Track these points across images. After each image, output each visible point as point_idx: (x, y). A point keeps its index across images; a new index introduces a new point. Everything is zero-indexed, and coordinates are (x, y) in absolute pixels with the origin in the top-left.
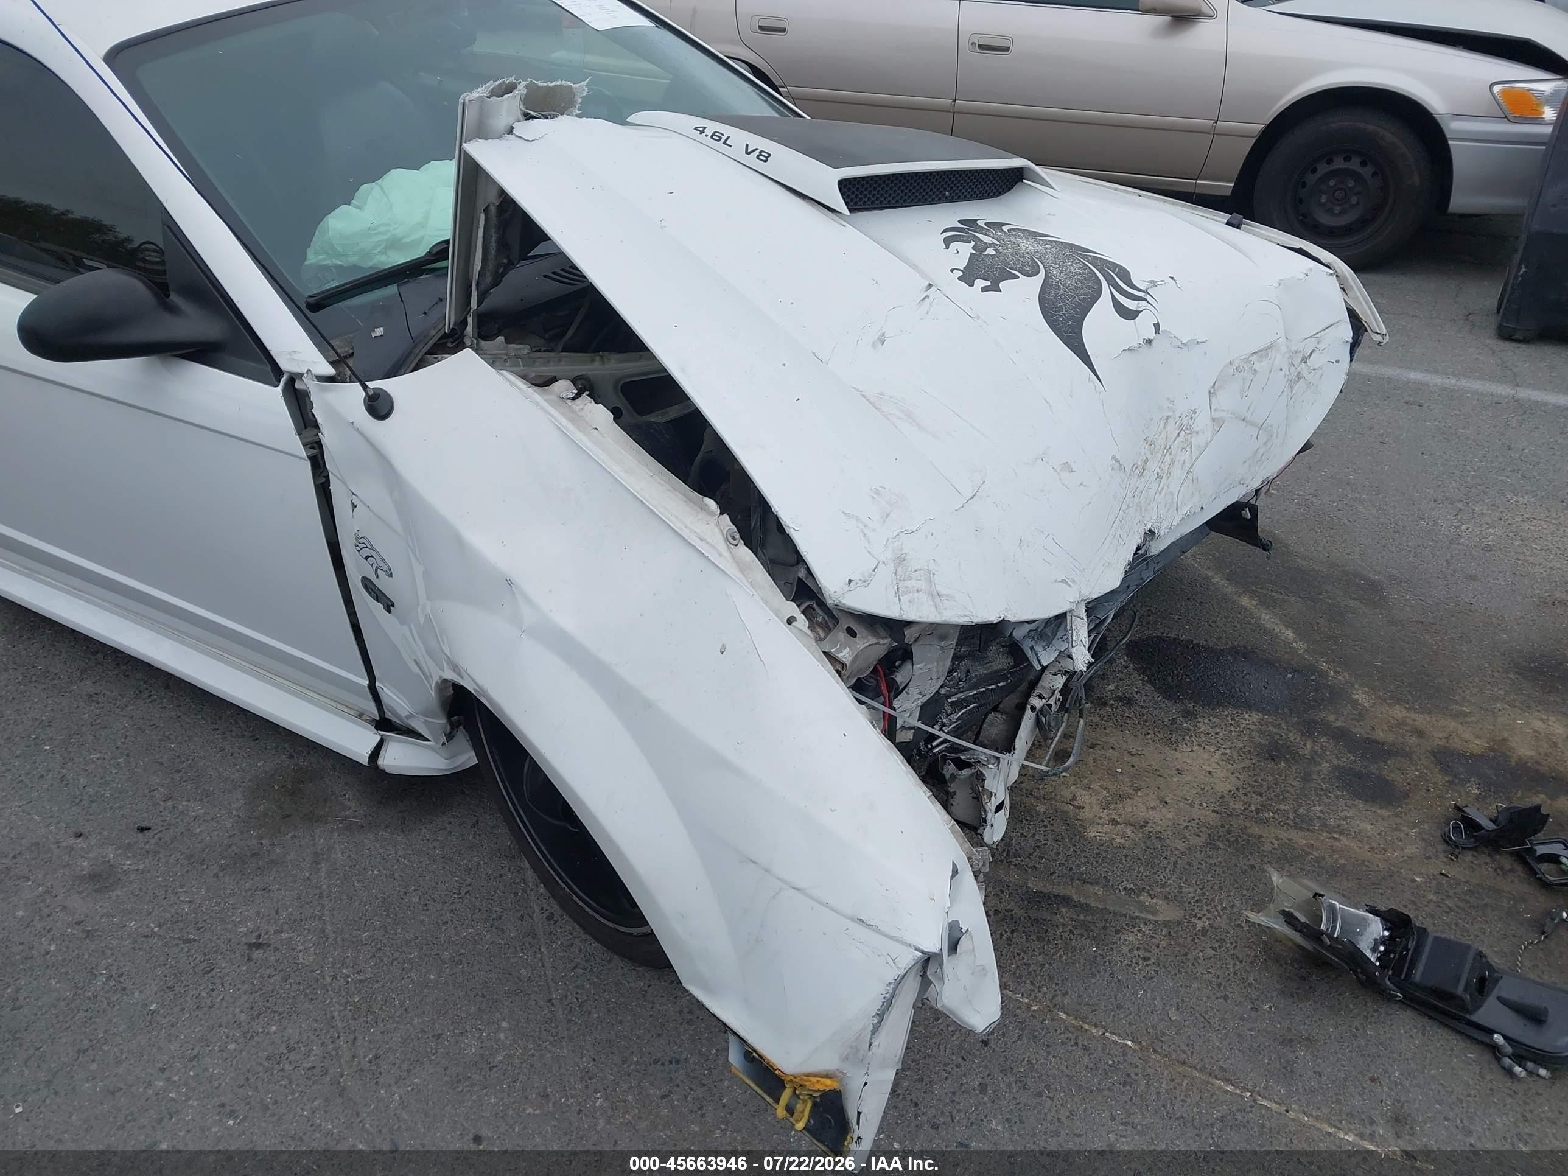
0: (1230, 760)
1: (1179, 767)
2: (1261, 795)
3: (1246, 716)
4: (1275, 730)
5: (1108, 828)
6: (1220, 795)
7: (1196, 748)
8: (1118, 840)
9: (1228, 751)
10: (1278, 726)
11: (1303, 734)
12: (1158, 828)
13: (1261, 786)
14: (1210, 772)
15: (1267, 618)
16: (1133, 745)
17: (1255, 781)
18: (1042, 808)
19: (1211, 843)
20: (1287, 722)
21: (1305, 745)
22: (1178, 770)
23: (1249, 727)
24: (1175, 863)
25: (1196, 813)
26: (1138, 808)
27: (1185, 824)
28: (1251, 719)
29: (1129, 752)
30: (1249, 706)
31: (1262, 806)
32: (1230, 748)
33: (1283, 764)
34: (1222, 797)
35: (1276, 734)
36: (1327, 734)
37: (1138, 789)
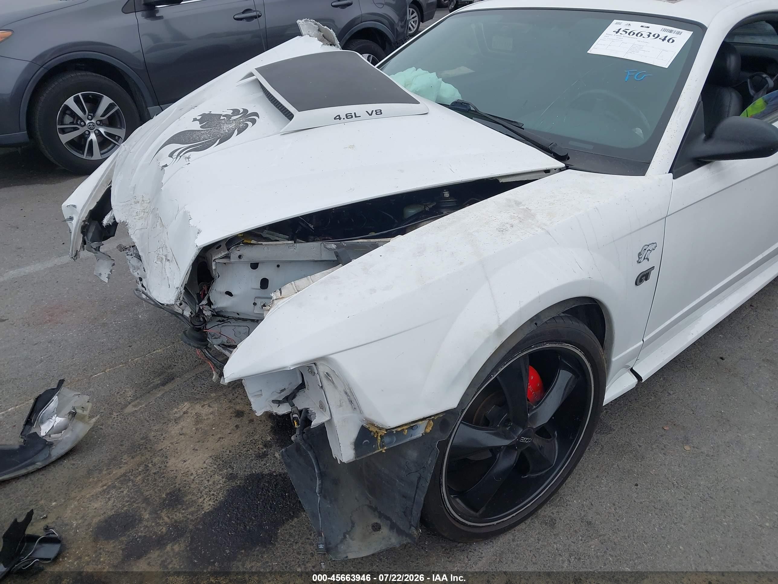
0: (186, 474)
1: (199, 452)
2: (155, 473)
3: (211, 503)
4: (190, 510)
5: (185, 410)
6: (169, 458)
7: (205, 465)
8: (176, 410)
9: (192, 477)
10: (192, 513)
11: (176, 521)
12: (170, 425)
13: (160, 478)
14: (185, 461)
16: (225, 442)
17: (164, 477)
18: (213, 395)
19: (146, 438)
20: (192, 520)
21: (169, 517)
22: (197, 450)
23: (202, 499)
24: (148, 421)
25: (167, 443)
26: (187, 424)
27: (164, 436)
28: (208, 505)
29: (223, 438)
30: (217, 510)
31: (148, 470)
32: (193, 480)
33: (164, 496)
34: (166, 457)
35: (187, 508)
36: (166, 534)
37: (197, 429)
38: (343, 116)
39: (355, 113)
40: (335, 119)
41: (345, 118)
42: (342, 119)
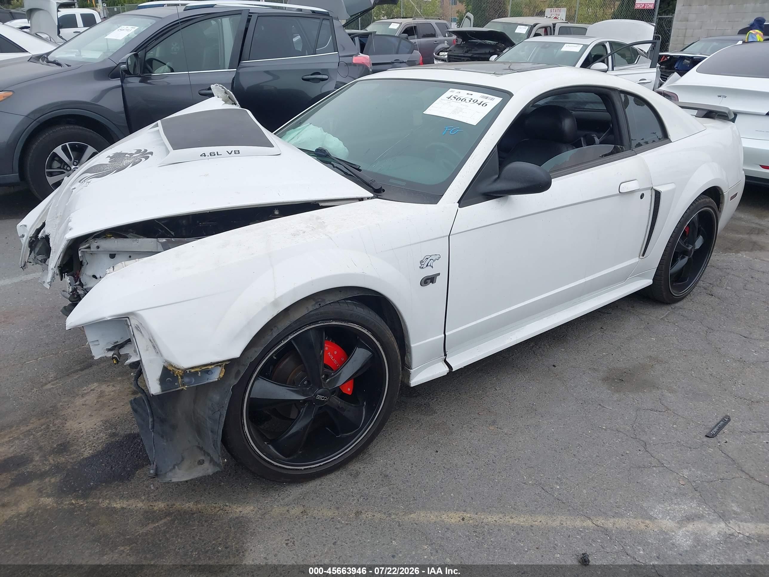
0: (78, 432)
1: (94, 417)
2: (53, 431)
3: (91, 452)
4: (72, 456)
5: (93, 388)
6: (68, 420)
7: (95, 426)
8: (85, 388)
9: (82, 434)
10: (73, 459)
11: (58, 463)
12: (77, 398)
13: (56, 434)
14: (80, 423)
15: (140, 505)
16: (117, 411)
17: (60, 433)
19: (54, 407)
20: (71, 463)
21: (54, 460)
22: (92, 416)
23: (84, 449)
24: (60, 395)
25: (70, 410)
26: (91, 398)
27: (69, 405)
28: (87, 453)
29: (116, 408)
30: (93, 456)
31: (49, 428)
32: (82, 436)
33: (55, 446)
34: (66, 420)
35: (70, 455)
36: (49, 470)
37: (97, 402)
38: (207, 154)
39: (217, 152)
40: (201, 156)
41: (209, 155)
42: (207, 156)
